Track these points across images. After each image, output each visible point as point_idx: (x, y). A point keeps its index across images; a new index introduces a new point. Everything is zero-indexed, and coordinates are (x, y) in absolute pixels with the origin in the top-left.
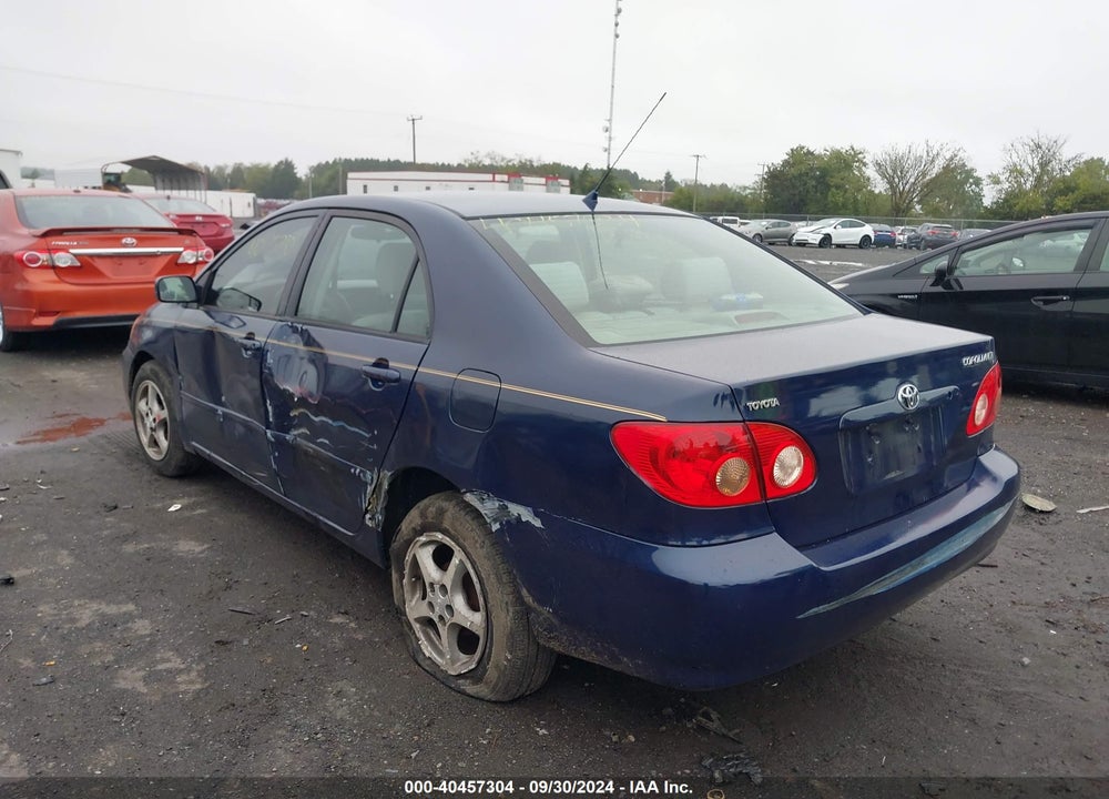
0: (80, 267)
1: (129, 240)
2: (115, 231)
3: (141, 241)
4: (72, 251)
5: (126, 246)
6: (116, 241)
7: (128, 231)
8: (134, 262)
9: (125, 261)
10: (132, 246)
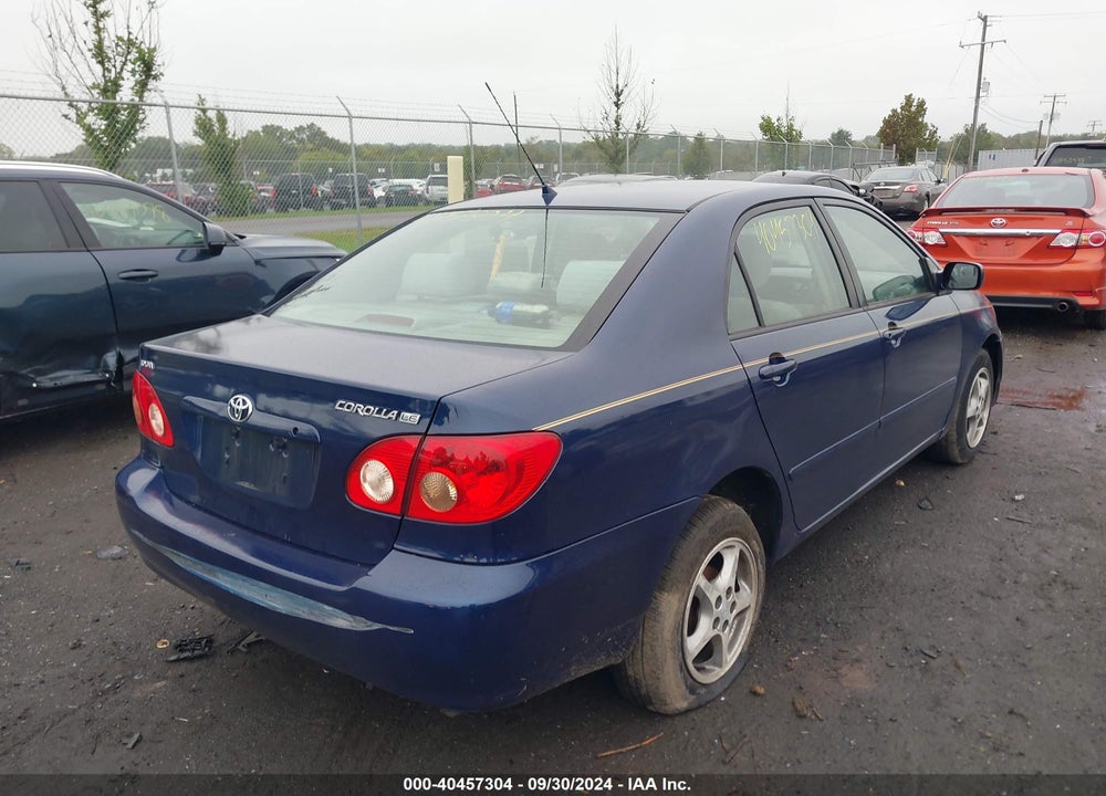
0: (946, 246)
1: (999, 221)
2: (988, 211)
3: (1011, 221)
4: (941, 230)
5: (995, 226)
6: (985, 222)
7: (999, 211)
8: (1000, 243)
9: (990, 242)
10: (1003, 226)
